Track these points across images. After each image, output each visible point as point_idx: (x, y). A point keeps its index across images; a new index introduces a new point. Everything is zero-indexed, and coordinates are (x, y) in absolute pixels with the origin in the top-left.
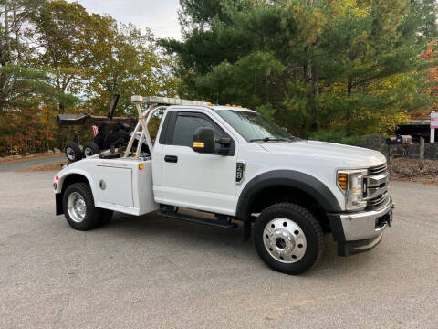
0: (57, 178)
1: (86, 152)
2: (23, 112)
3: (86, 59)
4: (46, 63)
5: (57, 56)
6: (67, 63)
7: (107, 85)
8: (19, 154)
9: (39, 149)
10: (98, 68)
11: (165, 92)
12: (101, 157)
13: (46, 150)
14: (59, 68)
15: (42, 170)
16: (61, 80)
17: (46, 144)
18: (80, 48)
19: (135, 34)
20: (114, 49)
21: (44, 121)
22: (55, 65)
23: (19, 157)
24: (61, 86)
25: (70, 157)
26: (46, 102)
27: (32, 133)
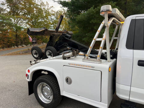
0: (29, 71)
1: (47, 53)
2: (2, 33)
3: (25, 13)
4: (10, 14)
5: (14, 12)
6: (18, 14)
7: (33, 22)
8: (2, 48)
9: (9, 46)
10: (29, 16)
11: (53, 25)
12: (64, 58)
13: (11, 47)
14: (15, 16)
15: (11, 55)
16: (16, 21)
17: (11, 44)
18: (22, 9)
19: (42, 4)
20: (35, 9)
21: (10, 36)
22: (14, 15)
23: (2, 49)
24: (16, 23)
25: (35, 56)
26: (11, 29)
27: (6, 40)
